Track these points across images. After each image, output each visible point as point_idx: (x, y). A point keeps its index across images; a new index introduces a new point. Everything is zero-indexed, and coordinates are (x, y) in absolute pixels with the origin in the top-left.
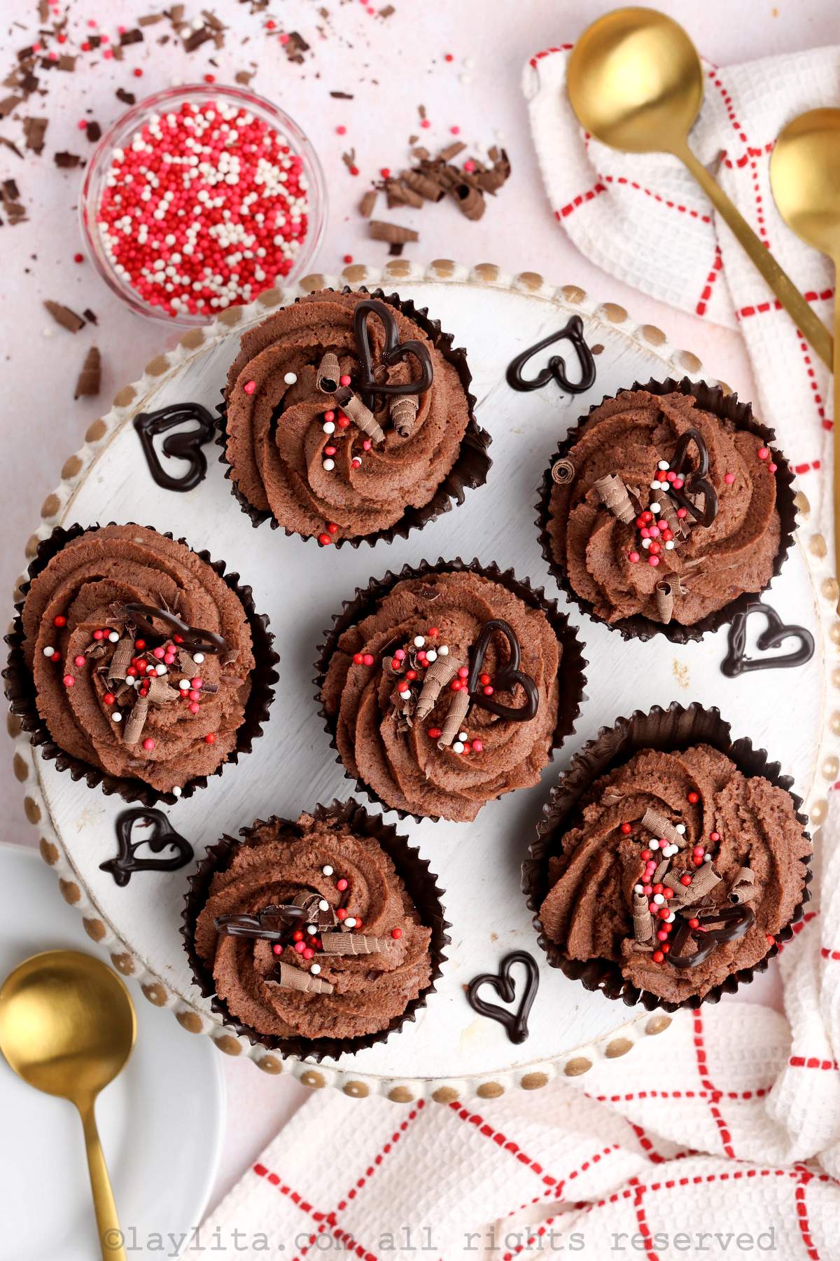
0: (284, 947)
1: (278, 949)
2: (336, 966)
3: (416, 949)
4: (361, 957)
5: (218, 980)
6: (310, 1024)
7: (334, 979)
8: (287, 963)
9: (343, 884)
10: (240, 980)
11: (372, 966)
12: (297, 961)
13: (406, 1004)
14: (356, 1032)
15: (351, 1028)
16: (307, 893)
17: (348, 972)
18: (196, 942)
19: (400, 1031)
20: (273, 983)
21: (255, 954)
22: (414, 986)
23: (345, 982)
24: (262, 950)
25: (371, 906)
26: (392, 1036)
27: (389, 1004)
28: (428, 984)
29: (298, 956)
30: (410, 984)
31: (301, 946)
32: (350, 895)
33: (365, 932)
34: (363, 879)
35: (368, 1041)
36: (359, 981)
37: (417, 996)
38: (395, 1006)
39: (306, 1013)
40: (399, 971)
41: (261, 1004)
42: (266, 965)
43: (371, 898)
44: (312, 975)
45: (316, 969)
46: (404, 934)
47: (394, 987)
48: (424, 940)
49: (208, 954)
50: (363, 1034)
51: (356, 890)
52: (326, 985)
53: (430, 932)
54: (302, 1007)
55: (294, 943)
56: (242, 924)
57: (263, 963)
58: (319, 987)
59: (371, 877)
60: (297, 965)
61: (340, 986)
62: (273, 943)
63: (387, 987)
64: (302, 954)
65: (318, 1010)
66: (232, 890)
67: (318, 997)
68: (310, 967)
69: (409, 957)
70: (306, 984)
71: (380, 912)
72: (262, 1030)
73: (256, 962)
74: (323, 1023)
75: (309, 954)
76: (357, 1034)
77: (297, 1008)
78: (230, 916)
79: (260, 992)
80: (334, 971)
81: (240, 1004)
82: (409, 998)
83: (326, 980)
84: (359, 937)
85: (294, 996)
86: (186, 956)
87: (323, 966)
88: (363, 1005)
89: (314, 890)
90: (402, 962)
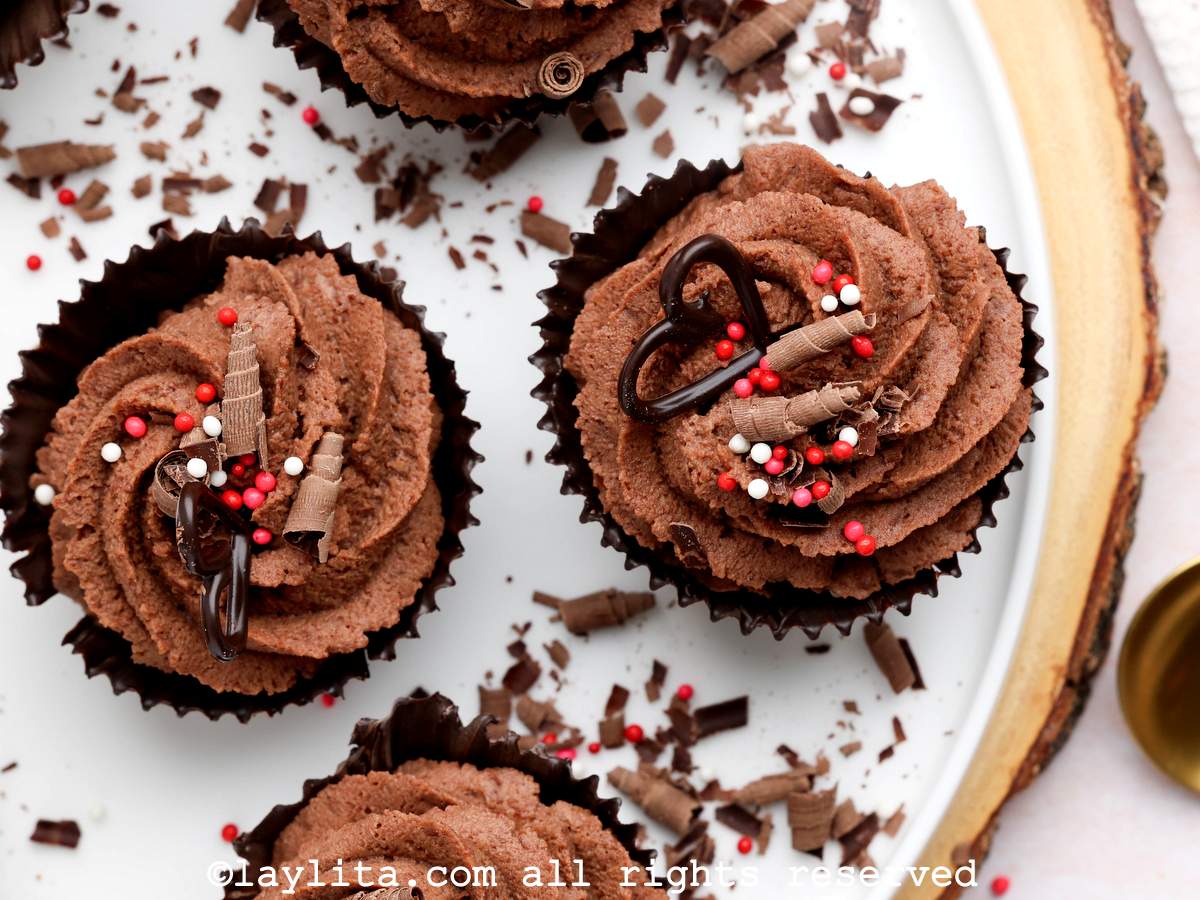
0: (255, 526)
1: (261, 536)
2: (289, 429)
3: (262, 282)
4: (266, 379)
5: (329, 649)
6: (405, 476)
7: (313, 431)
8: (284, 521)
9: (135, 425)
10: (331, 607)
11: (284, 360)
12: (280, 503)
13: (363, 298)
14: (421, 390)
15: (415, 401)
16: (152, 489)
17: (302, 406)
18: (264, 693)
19: (423, 309)
20: (322, 545)
21: (276, 583)
22: (332, 284)
23: (322, 410)
24: (269, 572)
25: (177, 368)
26: (431, 324)
27: (364, 328)
28: (330, 259)
29: (270, 501)
30: (328, 292)
31: (253, 496)
32: (155, 409)
33: (218, 375)
34: (127, 387)
35: (441, 371)
36: (319, 385)
37: (352, 279)
38: (366, 317)
39: (388, 484)
40: (297, 310)
41: (375, 567)
42: (295, 561)
43: (163, 370)
44: (305, 473)
45: (294, 466)
46: (231, 304)
47: (336, 321)
48: (248, 270)
49: (286, 669)
50: (426, 376)
51: (144, 399)
52: (326, 446)
53: (233, 260)
54: (377, 491)
55: (246, 511)
56: (223, 608)
57: (290, 567)
58: (329, 459)
59: (124, 371)
60: (290, 502)
61: (328, 420)
62: (255, 550)
63: (337, 335)
64: (266, 494)
65: (381, 461)
66: (153, 626)
67: (350, 460)
68: (291, 477)
69: (275, 295)
70: (323, 484)
71: (184, 350)
72: (426, 565)
73: (290, 580)
74: (407, 453)
75: (266, 480)
76: (426, 386)
77: (380, 499)
78: (210, 631)
79: (347, 569)
80: (300, 432)
81: (378, 608)
82: (355, 291)
83: (316, 447)
84: (228, 386)
85: (352, 505)
86: (291, 709)
87: (288, 453)
88: (363, 376)
89: (146, 478)
90: (281, 306)
